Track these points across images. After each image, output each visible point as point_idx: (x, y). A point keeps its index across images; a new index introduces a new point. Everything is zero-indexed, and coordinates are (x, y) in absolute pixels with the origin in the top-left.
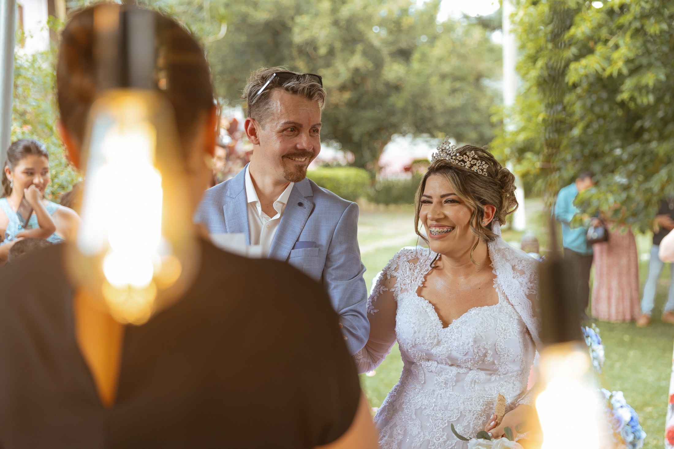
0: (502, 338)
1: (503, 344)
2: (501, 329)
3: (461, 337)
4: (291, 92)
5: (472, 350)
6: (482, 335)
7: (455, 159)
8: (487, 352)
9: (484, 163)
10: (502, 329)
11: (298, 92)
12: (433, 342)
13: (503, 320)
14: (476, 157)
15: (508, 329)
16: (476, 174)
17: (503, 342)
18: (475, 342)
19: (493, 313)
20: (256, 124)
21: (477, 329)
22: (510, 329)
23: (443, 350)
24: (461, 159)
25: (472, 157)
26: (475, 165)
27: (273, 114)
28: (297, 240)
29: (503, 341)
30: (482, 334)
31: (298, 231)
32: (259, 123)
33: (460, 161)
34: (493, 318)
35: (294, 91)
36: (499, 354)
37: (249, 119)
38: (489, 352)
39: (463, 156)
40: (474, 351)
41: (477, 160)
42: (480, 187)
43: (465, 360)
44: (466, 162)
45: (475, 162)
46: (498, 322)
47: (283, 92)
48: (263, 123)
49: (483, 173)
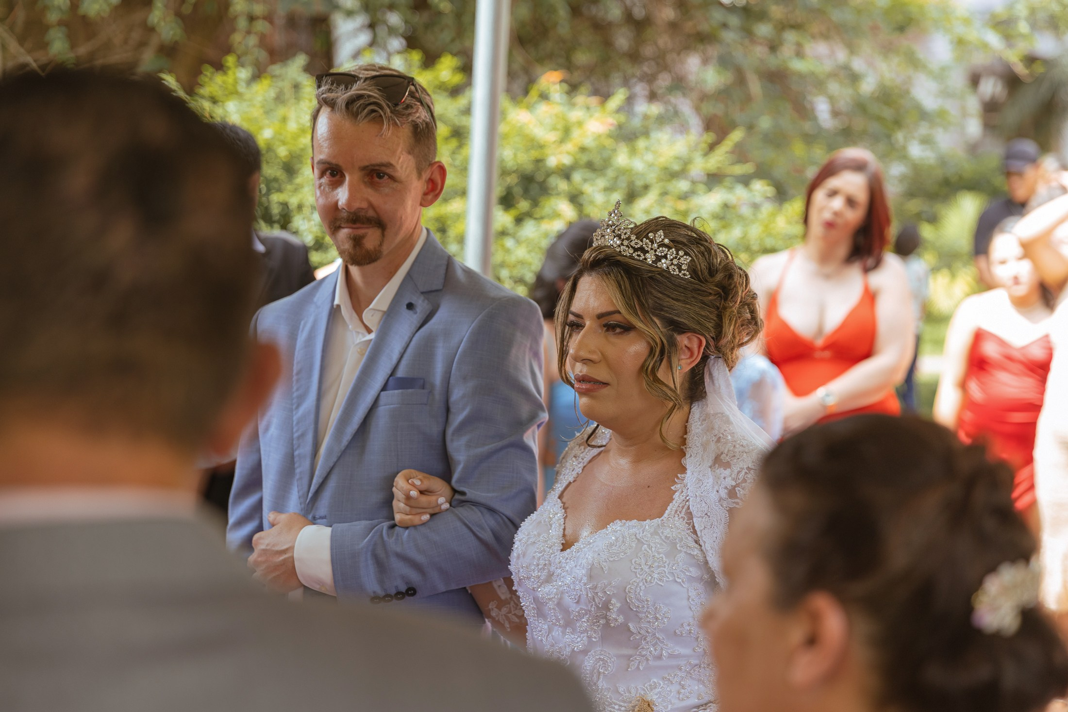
0: (643, 579)
1: (642, 591)
2: (643, 562)
7: (627, 246)
8: (609, 601)
10: (646, 563)
12: (541, 576)
13: (653, 548)
14: (666, 241)
15: (659, 567)
16: (665, 273)
17: (643, 588)
19: (641, 533)
21: (599, 555)
23: (551, 591)
24: (639, 246)
25: (660, 242)
26: (665, 257)
28: (392, 374)
29: (643, 586)
30: (605, 564)
31: (395, 357)
33: (635, 250)
34: (637, 541)
36: (635, 610)
38: (613, 601)
39: (642, 241)
41: (669, 248)
42: (673, 299)
43: (578, 613)
44: (648, 252)
45: (665, 252)
46: (643, 549)
49: (680, 272)
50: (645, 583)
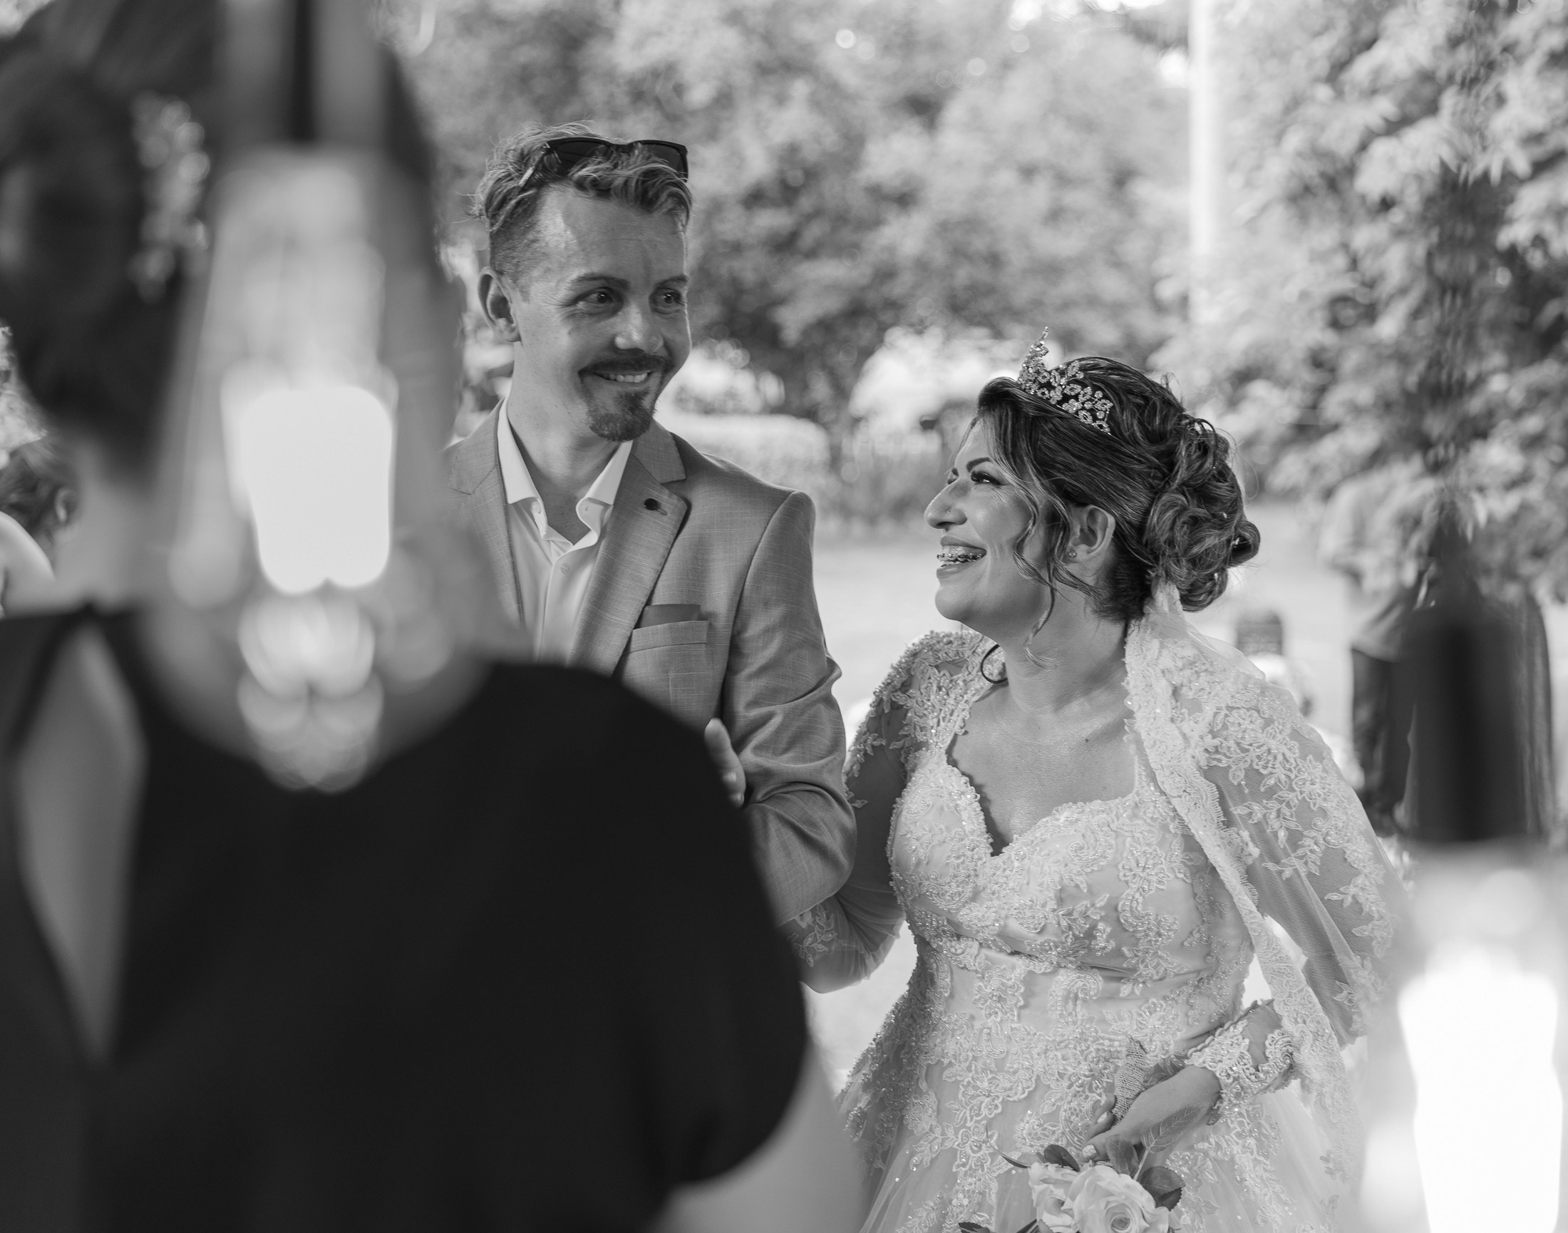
0: (1138, 889)
1: (1140, 905)
2: (1134, 865)
3: (1028, 884)
4: (592, 193)
5: (1054, 922)
6: (1078, 883)
8: (1093, 927)
9: (1099, 394)
10: (1138, 865)
11: (612, 192)
12: (963, 892)
13: (1141, 839)
14: (1080, 375)
15: (1154, 865)
17: (1141, 900)
18: (1061, 901)
19: (1116, 820)
20: (507, 287)
21: (1066, 865)
22: (1162, 863)
23: (987, 915)
25: (1072, 377)
26: (1075, 397)
27: (546, 255)
28: (648, 602)
29: (1141, 898)
30: (1080, 878)
31: (648, 577)
32: (515, 281)
34: (1114, 835)
35: (601, 189)
36: (1131, 930)
37: (487, 271)
38: (1101, 926)
40: (1059, 924)
41: (1084, 386)
43: (1042, 944)
44: (1054, 388)
45: (1077, 391)
46: (1127, 845)
47: (571, 191)
48: (522, 281)
49: (1094, 421)
50: (1143, 893)
